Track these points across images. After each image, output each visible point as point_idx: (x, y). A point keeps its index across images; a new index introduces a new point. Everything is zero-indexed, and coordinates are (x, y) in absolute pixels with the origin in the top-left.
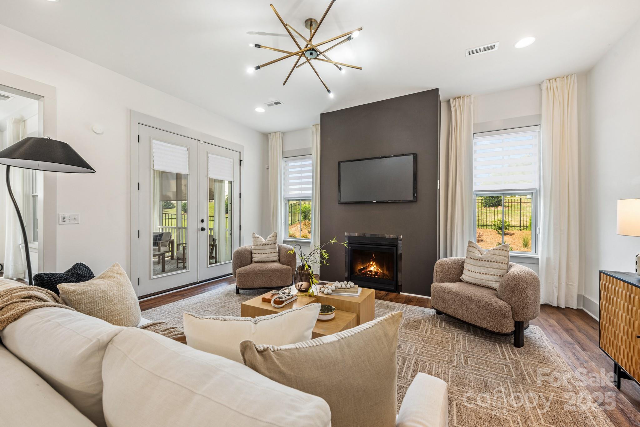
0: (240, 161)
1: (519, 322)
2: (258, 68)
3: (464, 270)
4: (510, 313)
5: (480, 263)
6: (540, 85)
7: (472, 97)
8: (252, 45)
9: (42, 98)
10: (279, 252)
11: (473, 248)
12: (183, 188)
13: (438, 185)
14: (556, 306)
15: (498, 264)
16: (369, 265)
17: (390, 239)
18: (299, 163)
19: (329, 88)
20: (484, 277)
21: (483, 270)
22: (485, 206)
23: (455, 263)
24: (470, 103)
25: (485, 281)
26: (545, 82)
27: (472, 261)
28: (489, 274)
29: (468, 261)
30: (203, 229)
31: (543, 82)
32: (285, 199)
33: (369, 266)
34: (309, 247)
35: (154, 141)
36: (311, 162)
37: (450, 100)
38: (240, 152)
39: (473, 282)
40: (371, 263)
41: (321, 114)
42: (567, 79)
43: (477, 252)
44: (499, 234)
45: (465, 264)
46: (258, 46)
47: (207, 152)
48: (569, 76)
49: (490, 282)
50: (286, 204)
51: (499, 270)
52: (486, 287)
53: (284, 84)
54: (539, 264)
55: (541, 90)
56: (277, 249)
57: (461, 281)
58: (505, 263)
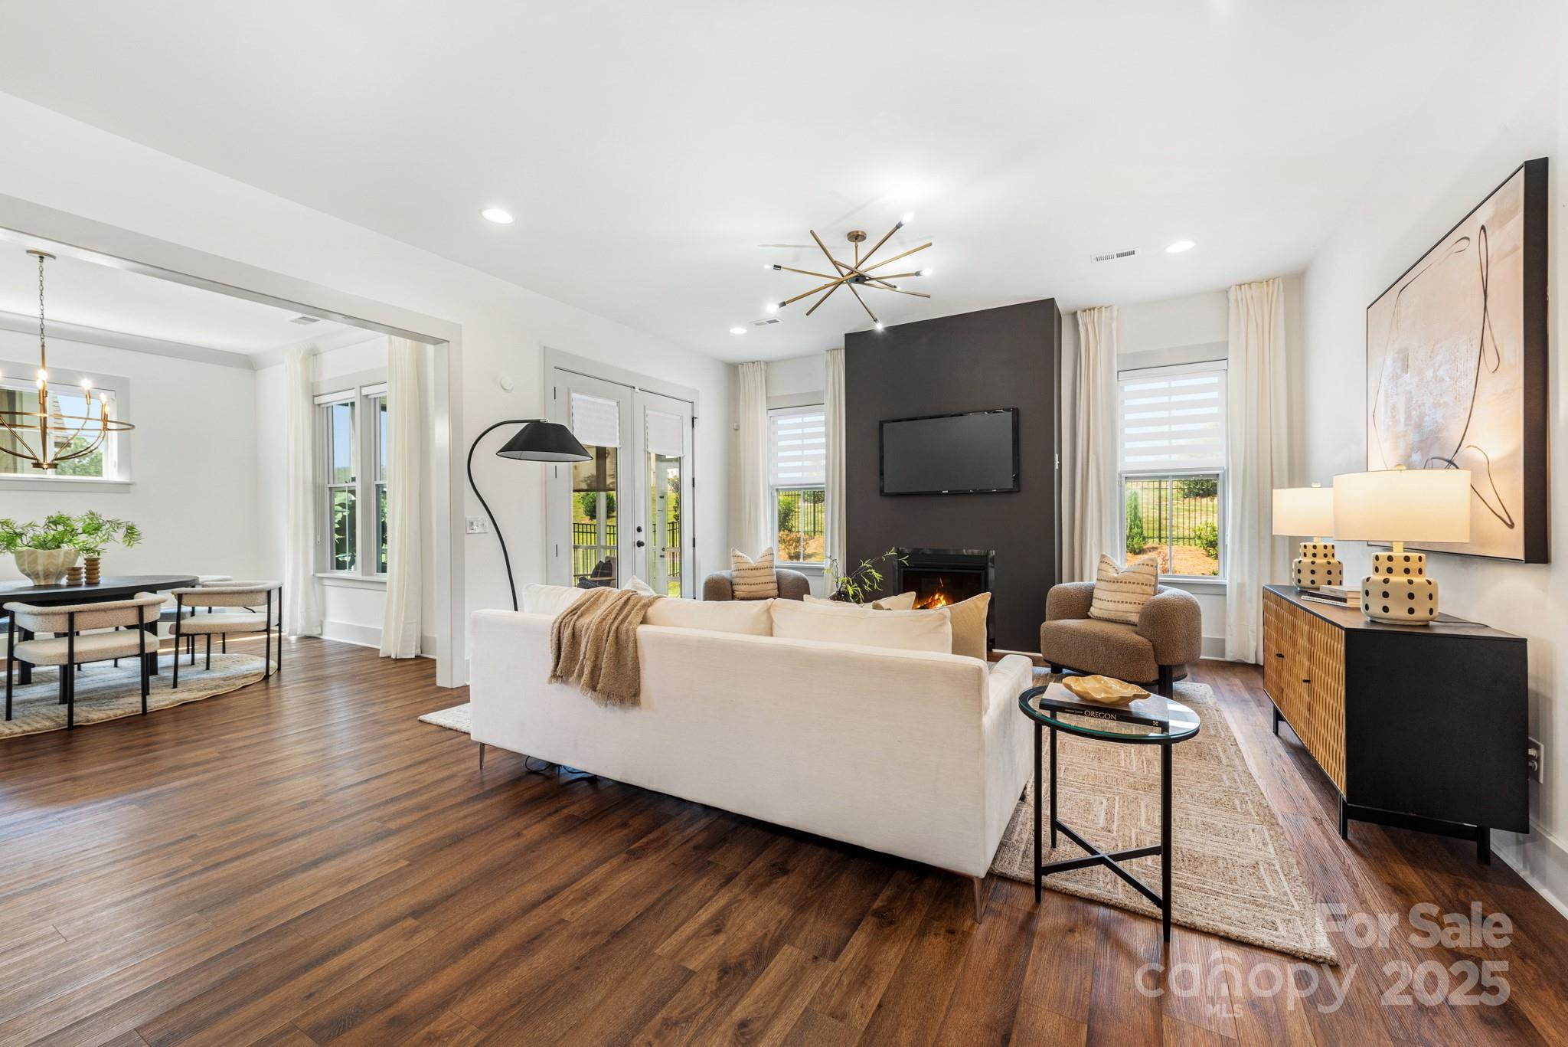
0: (693, 419)
1: (1164, 666)
2: (784, 304)
3: (1094, 600)
4: (1151, 652)
5: (1115, 586)
6: (1227, 292)
7: (1115, 308)
8: (769, 267)
9: (447, 343)
10: (778, 583)
11: (1106, 565)
12: (609, 471)
13: (1057, 462)
14: (1254, 662)
15: (1140, 586)
16: (933, 600)
17: (973, 556)
18: (799, 420)
19: (876, 316)
20: (1121, 607)
21: (1119, 597)
22: (1186, 496)
23: (1079, 590)
24: (1112, 318)
25: (1122, 614)
26: (1233, 288)
27: (1104, 585)
28: (1126, 603)
29: (1100, 585)
30: (640, 544)
31: (1230, 288)
32: (771, 487)
33: (933, 603)
34: (821, 578)
35: (574, 395)
36: (822, 418)
37: (1076, 312)
38: (692, 403)
39: (1105, 616)
40: (936, 597)
41: (846, 335)
42: (1268, 285)
43: (1111, 570)
44: (1209, 556)
45: (1095, 590)
46: (777, 267)
47: (644, 407)
48: (1271, 282)
49: (1128, 615)
50: (773, 497)
51: (1141, 596)
52: (1124, 623)
53: (807, 314)
54: (1225, 595)
55: (1228, 299)
56: (775, 576)
57: (1090, 618)
58: (1150, 585)
